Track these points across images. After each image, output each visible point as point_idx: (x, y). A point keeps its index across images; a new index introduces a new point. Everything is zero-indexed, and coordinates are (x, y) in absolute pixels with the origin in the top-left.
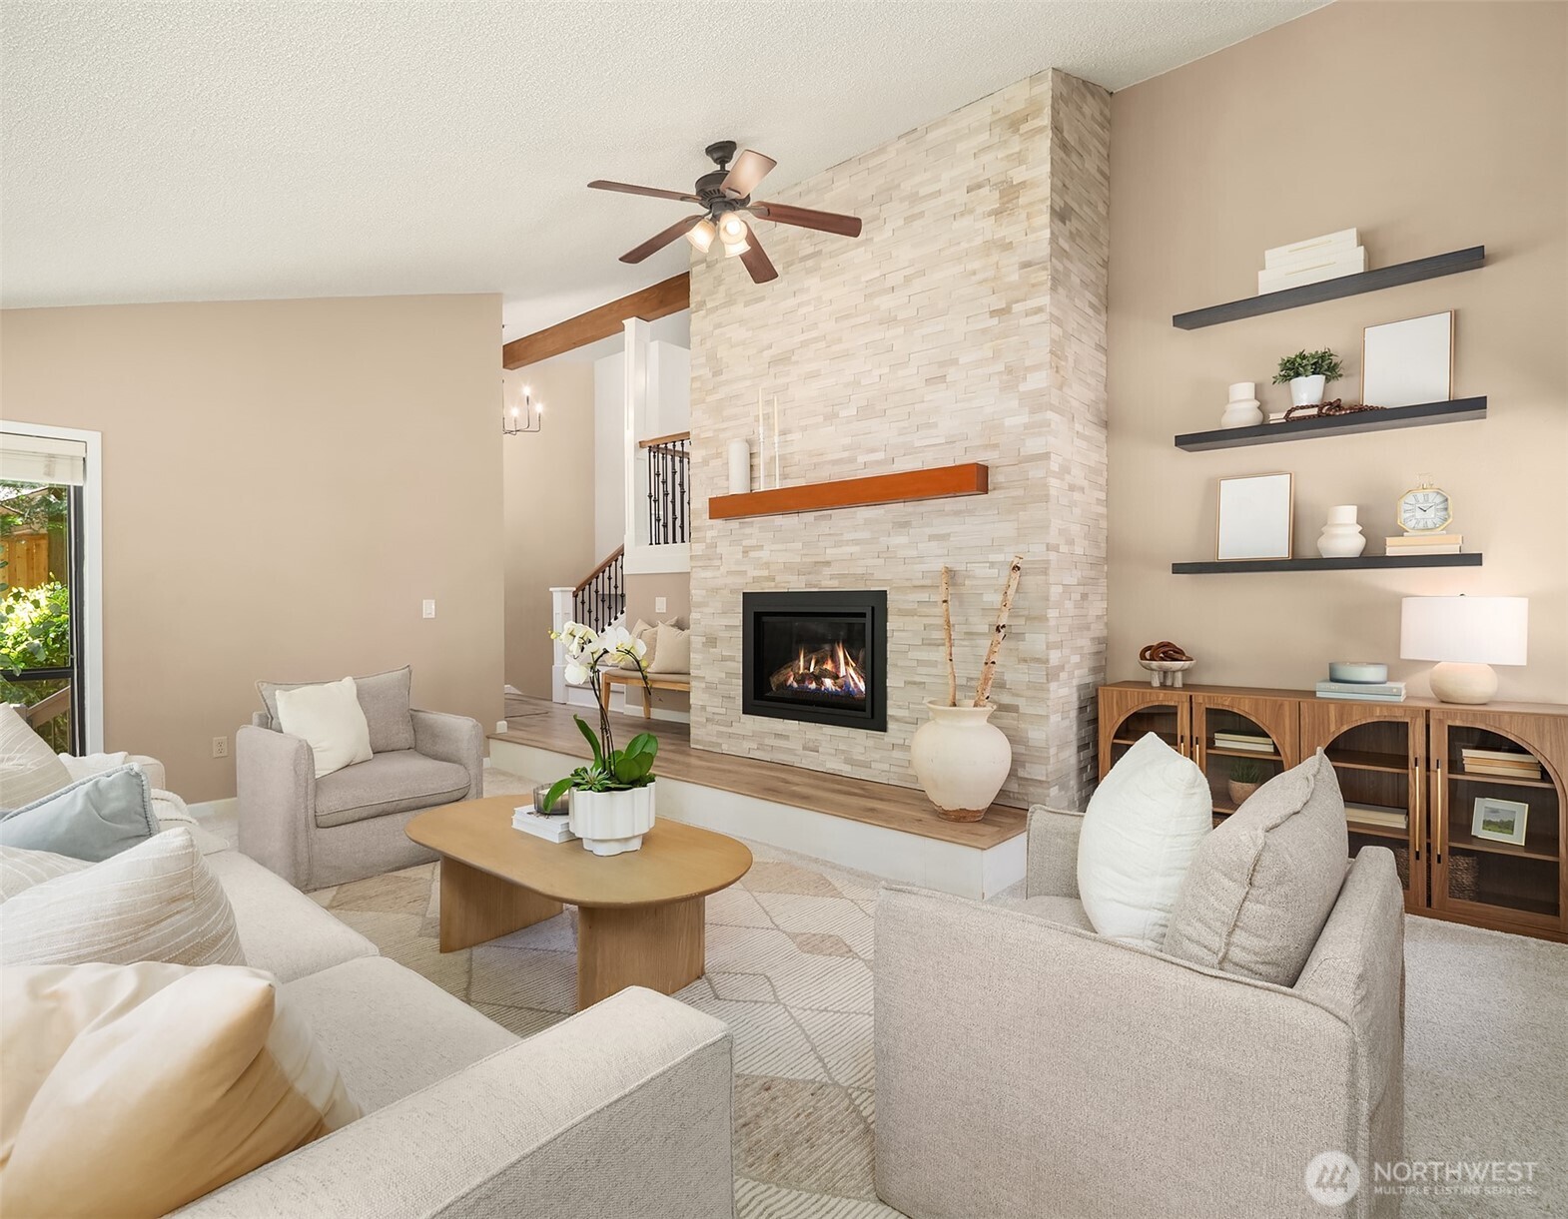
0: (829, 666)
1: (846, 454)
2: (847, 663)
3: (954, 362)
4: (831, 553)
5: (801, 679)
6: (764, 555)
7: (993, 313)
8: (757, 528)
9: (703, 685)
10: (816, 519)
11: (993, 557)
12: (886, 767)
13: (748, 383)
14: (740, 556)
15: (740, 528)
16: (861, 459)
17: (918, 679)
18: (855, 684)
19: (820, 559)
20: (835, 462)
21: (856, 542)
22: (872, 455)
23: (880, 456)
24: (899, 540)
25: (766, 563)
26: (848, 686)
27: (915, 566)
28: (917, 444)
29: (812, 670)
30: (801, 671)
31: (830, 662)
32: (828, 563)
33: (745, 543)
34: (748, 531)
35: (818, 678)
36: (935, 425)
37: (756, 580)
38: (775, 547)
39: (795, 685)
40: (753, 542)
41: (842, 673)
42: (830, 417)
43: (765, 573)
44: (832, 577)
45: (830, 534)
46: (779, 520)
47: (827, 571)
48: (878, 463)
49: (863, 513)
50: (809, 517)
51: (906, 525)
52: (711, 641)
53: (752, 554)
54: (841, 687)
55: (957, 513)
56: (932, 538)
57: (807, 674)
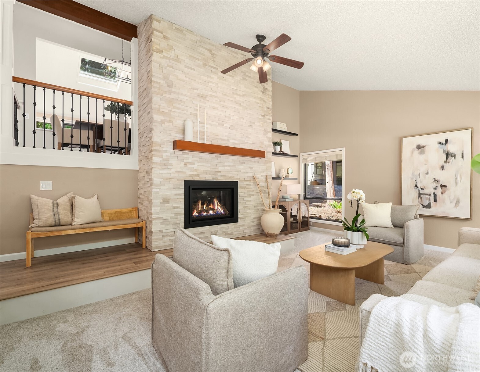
0: (211, 206)
1: (226, 138)
2: (218, 205)
3: (254, 123)
4: (221, 169)
5: (200, 212)
6: (195, 166)
7: (262, 115)
8: (190, 156)
9: (161, 221)
10: (216, 156)
11: (262, 174)
12: (238, 232)
13: (187, 98)
14: (183, 165)
15: (183, 154)
16: (231, 141)
17: (246, 206)
18: (220, 211)
19: (217, 170)
20: (222, 140)
21: (229, 166)
22: (234, 141)
23: (236, 142)
24: (241, 167)
25: (196, 170)
26: (218, 212)
27: (246, 175)
28: (246, 141)
29: (204, 208)
30: (200, 209)
31: (212, 205)
32: (220, 172)
33: (185, 161)
34: (187, 156)
35: (207, 211)
36: (250, 138)
37: (191, 176)
38: (200, 164)
39: (197, 214)
40: (190, 161)
41: (216, 208)
42: (221, 125)
43: (195, 173)
44: (221, 176)
45: (220, 162)
46: (201, 154)
47: (220, 174)
48: (235, 143)
49: (232, 158)
50: (214, 156)
51: (243, 163)
52: (166, 201)
53: (189, 166)
54: (215, 213)
55: (254, 162)
56: (249, 167)
57: (203, 210)
